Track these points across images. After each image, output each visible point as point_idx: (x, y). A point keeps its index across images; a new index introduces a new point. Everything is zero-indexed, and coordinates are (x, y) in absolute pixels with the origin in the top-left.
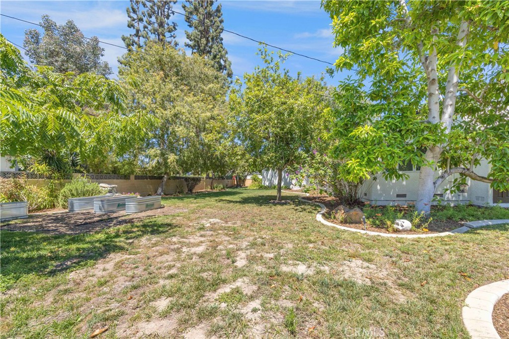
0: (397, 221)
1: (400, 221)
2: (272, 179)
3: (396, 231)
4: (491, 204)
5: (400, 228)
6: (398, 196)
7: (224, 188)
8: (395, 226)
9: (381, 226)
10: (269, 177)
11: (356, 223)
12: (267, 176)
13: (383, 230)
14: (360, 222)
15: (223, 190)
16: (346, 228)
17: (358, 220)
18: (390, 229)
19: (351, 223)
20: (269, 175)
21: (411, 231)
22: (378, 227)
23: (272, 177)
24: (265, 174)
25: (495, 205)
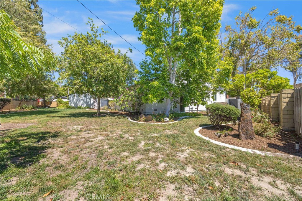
0: (165, 118)
1: (166, 118)
2: (77, 102)
3: (165, 122)
4: (179, 112)
5: (166, 120)
6: (155, 110)
7: (34, 108)
8: (164, 120)
9: (160, 121)
10: (74, 101)
11: (150, 121)
12: (73, 99)
13: (161, 122)
14: (151, 121)
15: (33, 110)
16: (147, 123)
17: (150, 120)
18: (163, 122)
19: (148, 121)
20: (74, 100)
21: (169, 121)
22: (158, 121)
23: (77, 101)
24: (71, 98)
25: (182, 112)
